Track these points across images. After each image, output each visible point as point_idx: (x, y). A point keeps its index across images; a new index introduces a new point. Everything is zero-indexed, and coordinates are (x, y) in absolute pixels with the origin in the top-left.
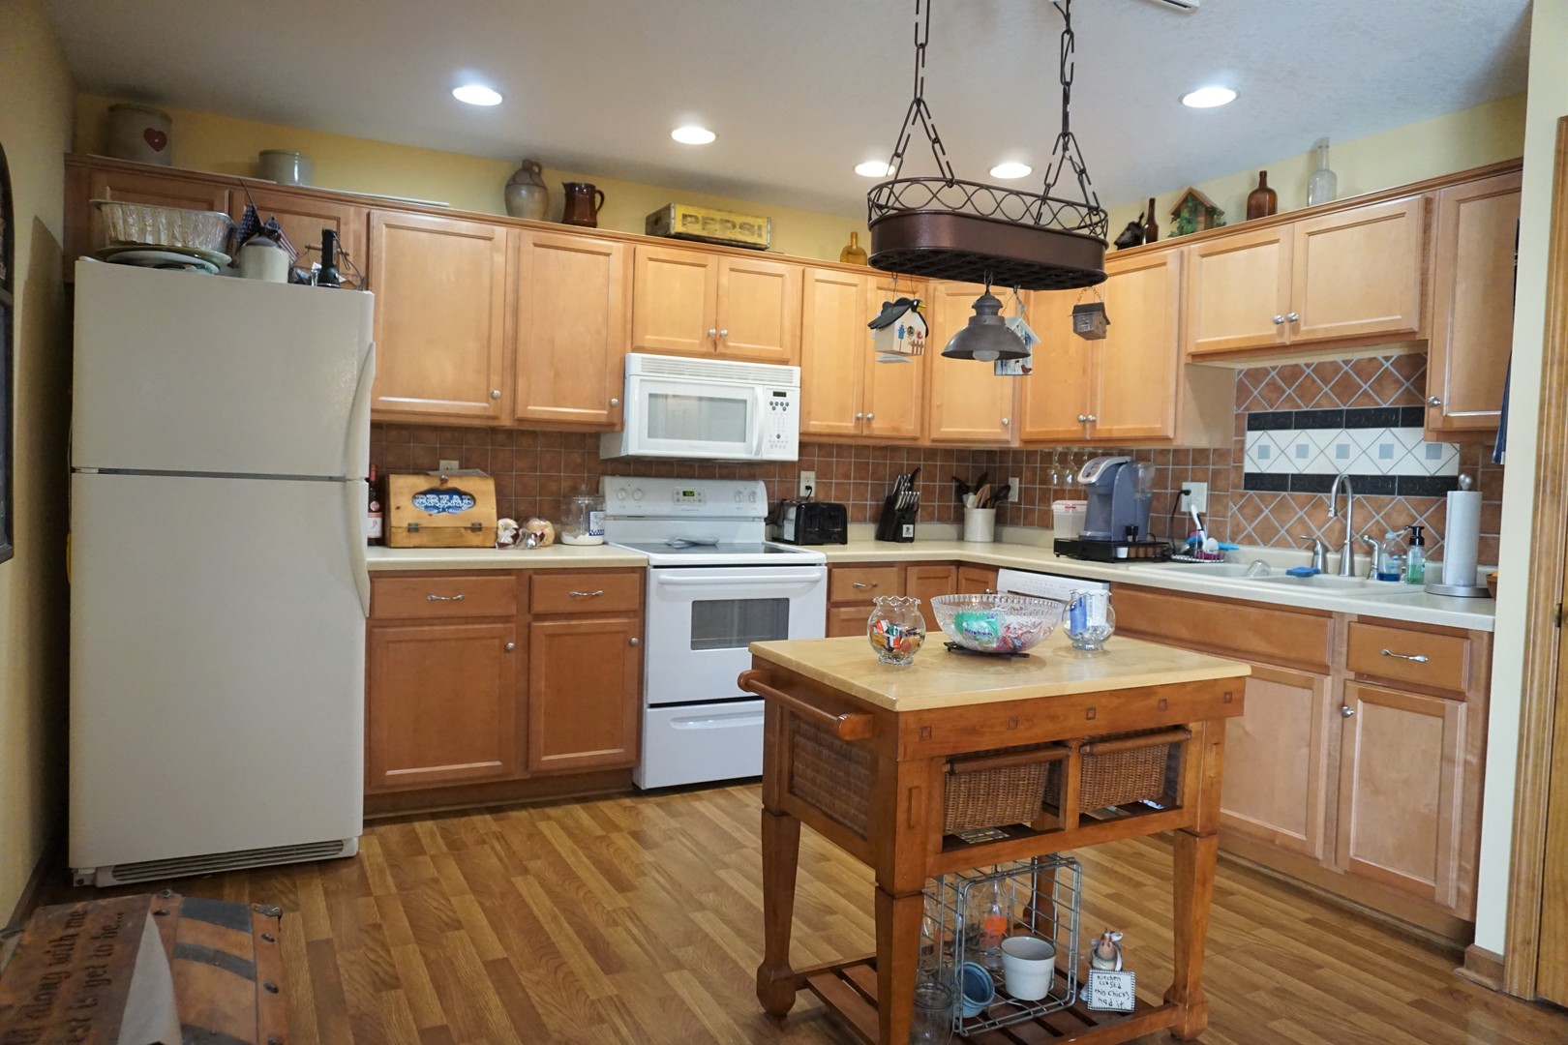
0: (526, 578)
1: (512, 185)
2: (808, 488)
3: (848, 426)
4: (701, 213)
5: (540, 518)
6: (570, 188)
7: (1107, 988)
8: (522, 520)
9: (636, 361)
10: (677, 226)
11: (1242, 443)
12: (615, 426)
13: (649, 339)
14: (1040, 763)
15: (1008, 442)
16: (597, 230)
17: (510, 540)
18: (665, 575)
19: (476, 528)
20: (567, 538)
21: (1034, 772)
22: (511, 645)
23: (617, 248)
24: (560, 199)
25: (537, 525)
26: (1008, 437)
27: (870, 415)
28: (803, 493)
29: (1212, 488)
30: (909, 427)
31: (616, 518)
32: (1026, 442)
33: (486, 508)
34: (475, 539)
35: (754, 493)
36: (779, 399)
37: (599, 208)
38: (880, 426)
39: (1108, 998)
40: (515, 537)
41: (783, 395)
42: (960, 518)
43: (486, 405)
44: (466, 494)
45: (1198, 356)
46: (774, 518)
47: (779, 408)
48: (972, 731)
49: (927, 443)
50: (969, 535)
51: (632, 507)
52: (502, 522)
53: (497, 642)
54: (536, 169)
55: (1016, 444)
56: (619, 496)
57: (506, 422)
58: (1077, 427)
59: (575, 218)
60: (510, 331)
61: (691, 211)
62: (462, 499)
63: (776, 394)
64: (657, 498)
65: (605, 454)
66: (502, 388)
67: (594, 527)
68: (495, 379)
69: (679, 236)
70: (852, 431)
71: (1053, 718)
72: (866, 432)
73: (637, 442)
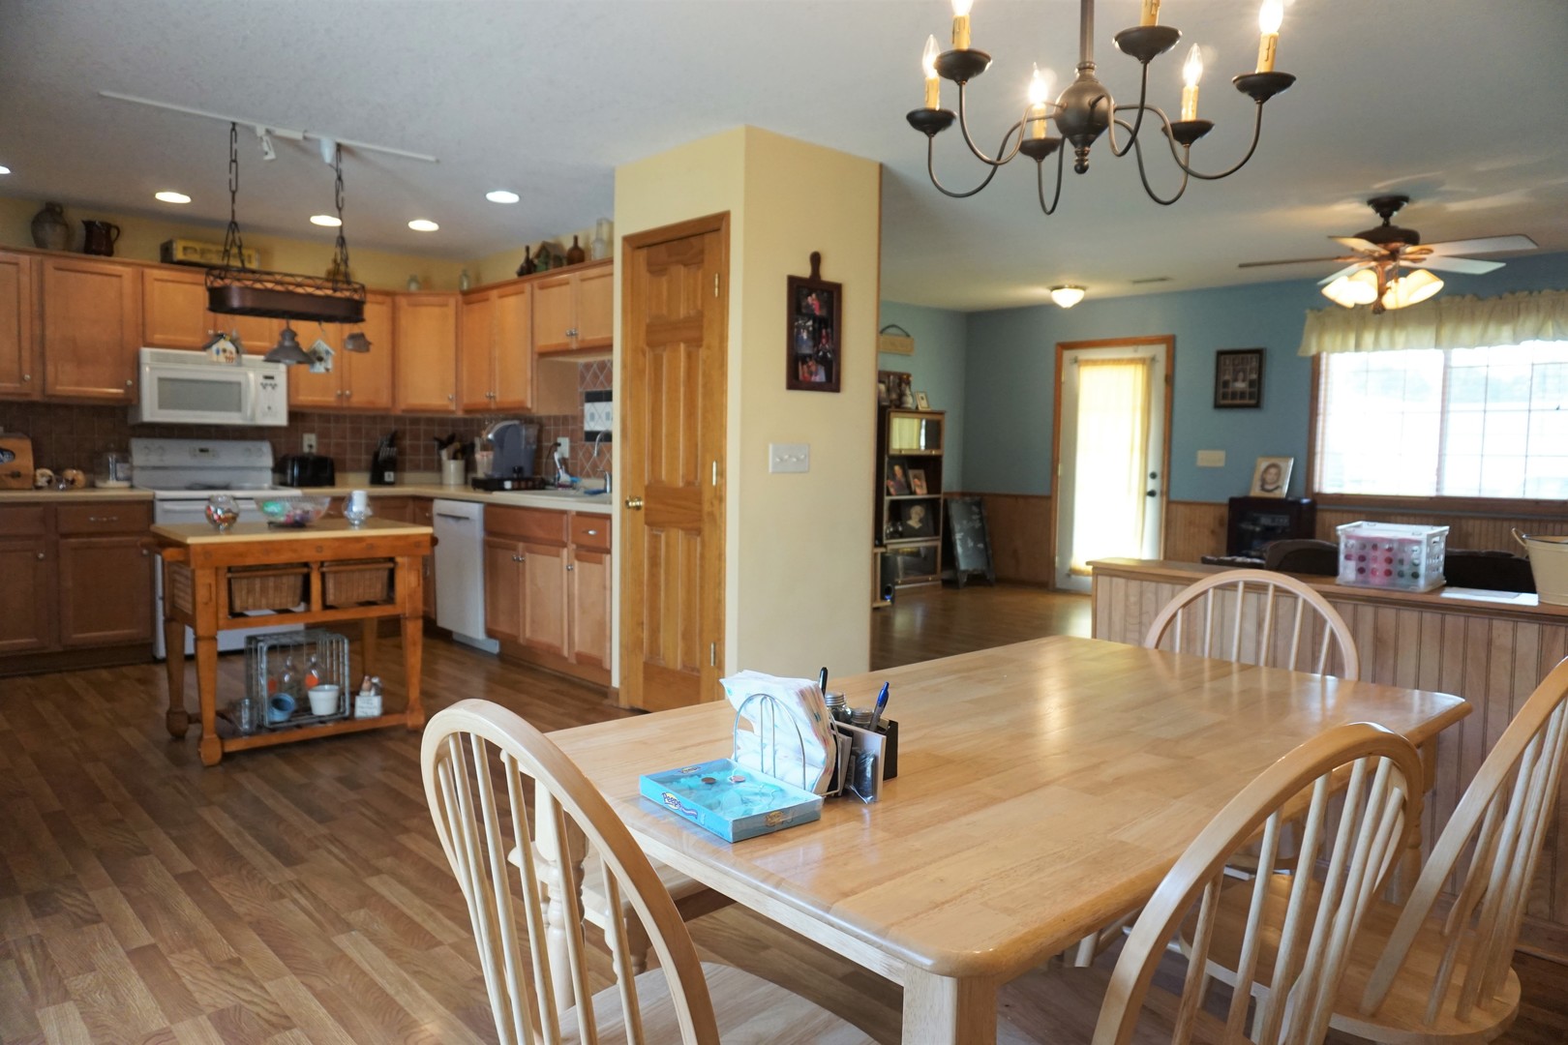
0: (51, 509)
1: (37, 222)
2: (311, 446)
3: (330, 399)
4: (198, 246)
5: (74, 468)
6: (89, 225)
7: (365, 705)
8: (58, 471)
9: (146, 353)
10: (179, 255)
11: (583, 411)
12: (131, 401)
13: (158, 337)
14: (295, 574)
15: (453, 412)
16: (112, 258)
17: (46, 484)
18: (168, 506)
19: (16, 475)
20: (99, 484)
21: (292, 579)
22: (41, 555)
23: (126, 272)
24: (80, 233)
25: (71, 474)
26: (453, 407)
27: (348, 392)
28: (306, 449)
29: (571, 441)
30: (383, 400)
31: (143, 468)
32: (467, 411)
33: (25, 461)
34: (13, 483)
35: (260, 450)
36: (269, 381)
37: (116, 239)
38: (359, 399)
39: (364, 710)
40: (49, 482)
41: (272, 378)
42: (438, 468)
43: (18, 385)
44: (7, 450)
45: (543, 355)
46: (279, 468)
47: (269, 388)
48: (241, 555)
49: (398, 413)
50: (445, 481)
51: (154, 460)
52: (39, 472)
53: (30, 554)
54: (58, 209)
55: (460, 414)
56: (142, 453)
57: (36, 397)
58: (486, 400)
59: (94, 247)
60: (38, 332)
61: (190, 244)
62: (3, 455)
63: (267, 377)
64: (178, 453)
65: (131, 421)
66: (32, 372)
67: (120, 475)
68: (26, 367)
69: (181, 263)
70: (335, 404)
71: (294, 551)
72: (345, 404)
73: (151, 411)
